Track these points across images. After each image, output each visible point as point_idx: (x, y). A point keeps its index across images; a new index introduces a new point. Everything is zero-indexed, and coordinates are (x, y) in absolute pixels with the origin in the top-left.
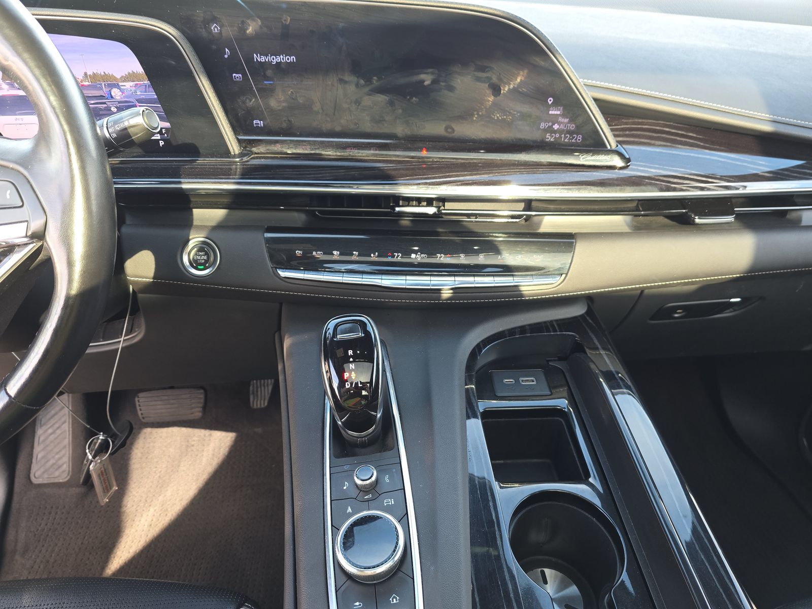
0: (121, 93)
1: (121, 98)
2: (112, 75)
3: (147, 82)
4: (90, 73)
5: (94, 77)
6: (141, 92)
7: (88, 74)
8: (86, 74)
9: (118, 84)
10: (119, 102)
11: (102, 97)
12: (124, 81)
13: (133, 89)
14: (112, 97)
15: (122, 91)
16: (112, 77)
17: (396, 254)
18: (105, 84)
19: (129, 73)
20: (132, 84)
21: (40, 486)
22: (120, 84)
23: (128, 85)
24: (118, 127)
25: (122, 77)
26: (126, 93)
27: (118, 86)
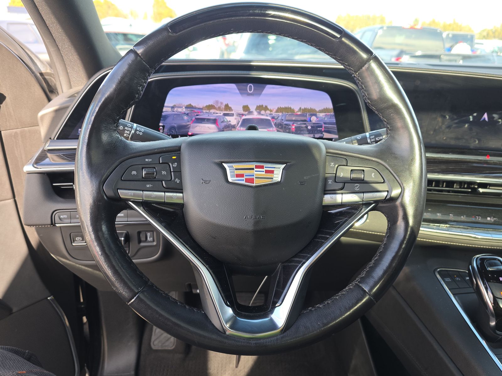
0: (316, 119)
1: (315, 122)
2: (315, 109)
3: (332, 113)
4: (303, 108)
5: (305, 110)
6: (328, 118)
7: (301, 108)
8: (300, 108)
9: (316, 114)
10: (314, 124)
11: (305, 121)
12: (320, 113)
13: (324, 116)
14: (310, 121)
15: (317, 118)
16: (314, 110)
17: (478, 217)
18: (309, 114)
19: (324, 109)
20: (324, 114)
21: (157, 351)
22: (317, 114)
23: (321, 115)
24: (379, 138)
25: (320, 110)
26: (319, 119)
27: (315, 115)
